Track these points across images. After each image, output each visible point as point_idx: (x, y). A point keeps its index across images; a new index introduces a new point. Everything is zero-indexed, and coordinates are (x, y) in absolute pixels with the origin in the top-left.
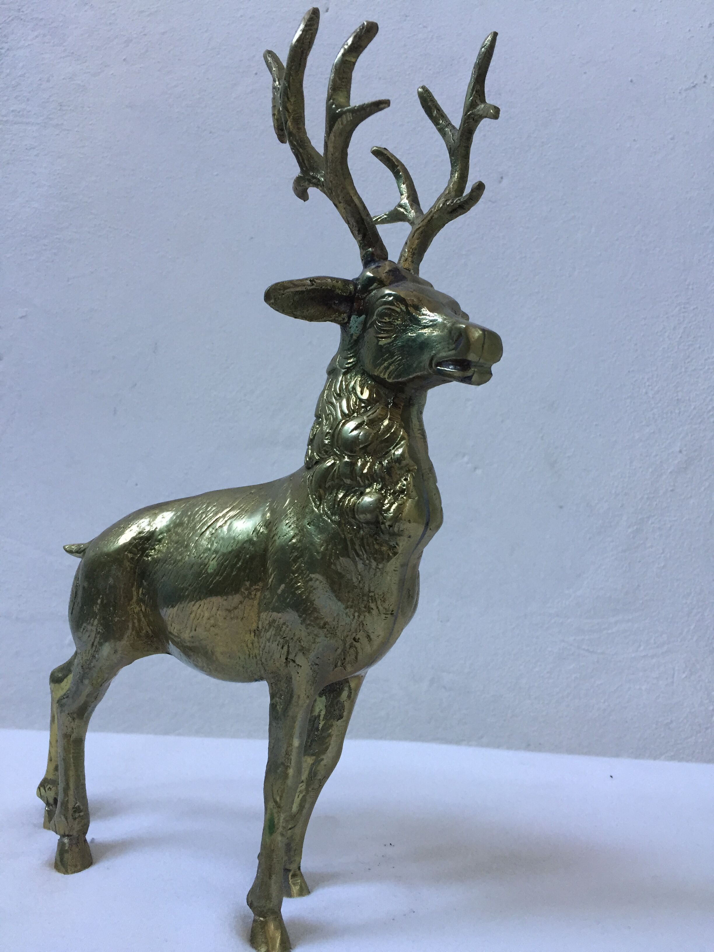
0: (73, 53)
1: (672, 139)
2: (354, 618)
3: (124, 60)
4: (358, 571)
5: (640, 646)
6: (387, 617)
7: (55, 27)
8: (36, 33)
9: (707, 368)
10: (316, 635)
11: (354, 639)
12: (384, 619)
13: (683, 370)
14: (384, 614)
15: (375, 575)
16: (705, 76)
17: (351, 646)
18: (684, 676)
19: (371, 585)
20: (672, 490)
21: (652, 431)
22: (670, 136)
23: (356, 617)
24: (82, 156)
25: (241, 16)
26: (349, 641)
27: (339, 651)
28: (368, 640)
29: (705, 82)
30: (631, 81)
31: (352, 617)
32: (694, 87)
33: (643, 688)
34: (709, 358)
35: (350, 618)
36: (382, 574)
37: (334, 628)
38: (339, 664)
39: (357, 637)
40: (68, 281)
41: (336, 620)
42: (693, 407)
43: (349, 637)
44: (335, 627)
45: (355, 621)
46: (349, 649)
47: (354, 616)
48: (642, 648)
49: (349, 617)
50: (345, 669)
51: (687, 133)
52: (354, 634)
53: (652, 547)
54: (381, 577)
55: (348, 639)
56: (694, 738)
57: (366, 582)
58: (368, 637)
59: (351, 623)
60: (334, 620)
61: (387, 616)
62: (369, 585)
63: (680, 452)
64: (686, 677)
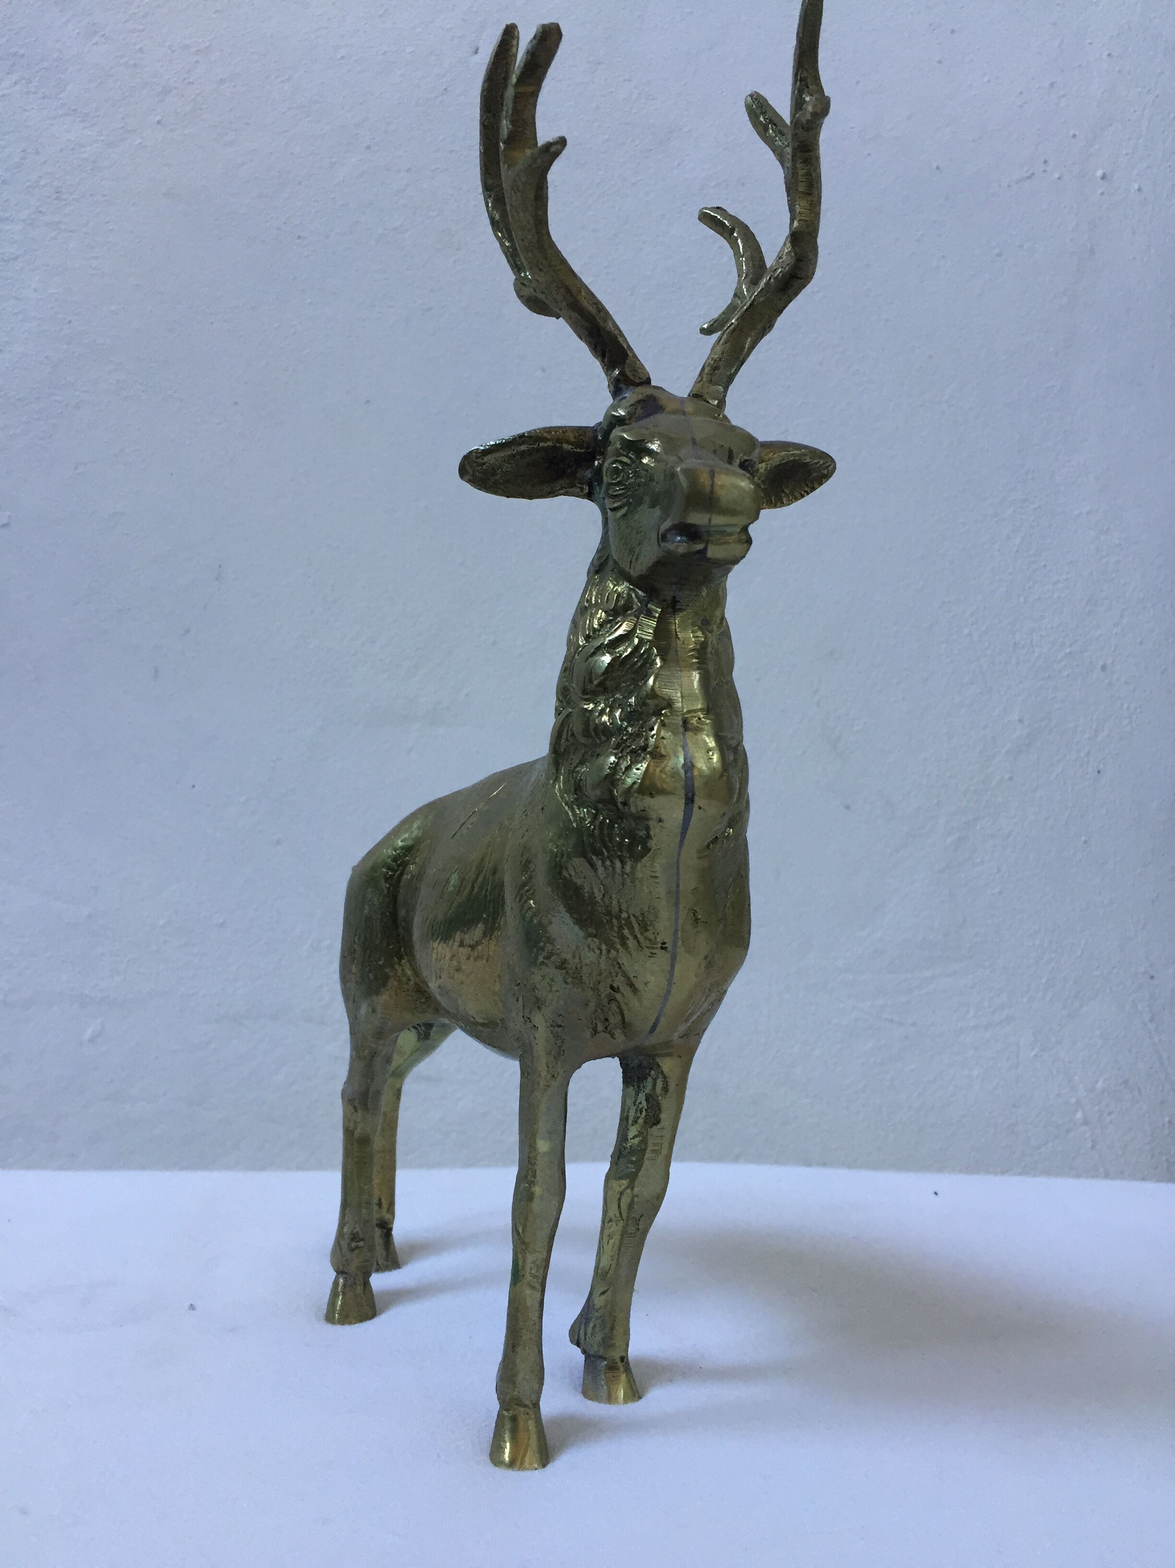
0: (75, 110)
1: (999, 255)
2: (601, 952)
3: (159, 122)
4: (599, 879)
5: (968, 1012)
6: (655, 954)
7: (44, 68)
8: (14, 77)
9: (1055, 596)
10: (552, 980)
11: (612, 987)
12: (650, 957)
13: (1022, 599)
14: (648, 947)
15: (623, 884)
16: (1045, 162)
17: (611, 1000)
18: (1033, 1053)
19: (621, 901)
20: (1011, 779)
21: (979, 691)
22: (997, 251)
23: (604, 952)
24: (94, 272)
25: (342, 58)
26: (605, 991)
27: (592, 1005)
28: (633, 991)
29: (1044, 171)
30: (938, 168)
31: (598, 952)
32: (1028, 178)
33: (975, 1073)
34: (1058, 582)
35: (595, 953)
36: (633, 882)
37: (576, 968)
38: (600, 1028)
39: (615, 985)
40: (76, 468)
41: (577, 957)
42: (1036, 654)
43: (602, 984)
44: (578, 967)
45: (603, 957)
46: (609, 1004)
47: (601, 950)
48: (971, 1015)
49: (594, 951)
50: (612, 1037)
51: (1021, 247)
52: (609, 981)
53: (982, 863)
54: (633, 888)
55: (601, 987)
56: (1050, 1145)
57: (614, 896)
58: (631, 985)
59: (598, 961)
60: (574, 957)
61: (654, 951)
62: (619, 902)
63: (1021, 721)
64: (1035, 1056)
